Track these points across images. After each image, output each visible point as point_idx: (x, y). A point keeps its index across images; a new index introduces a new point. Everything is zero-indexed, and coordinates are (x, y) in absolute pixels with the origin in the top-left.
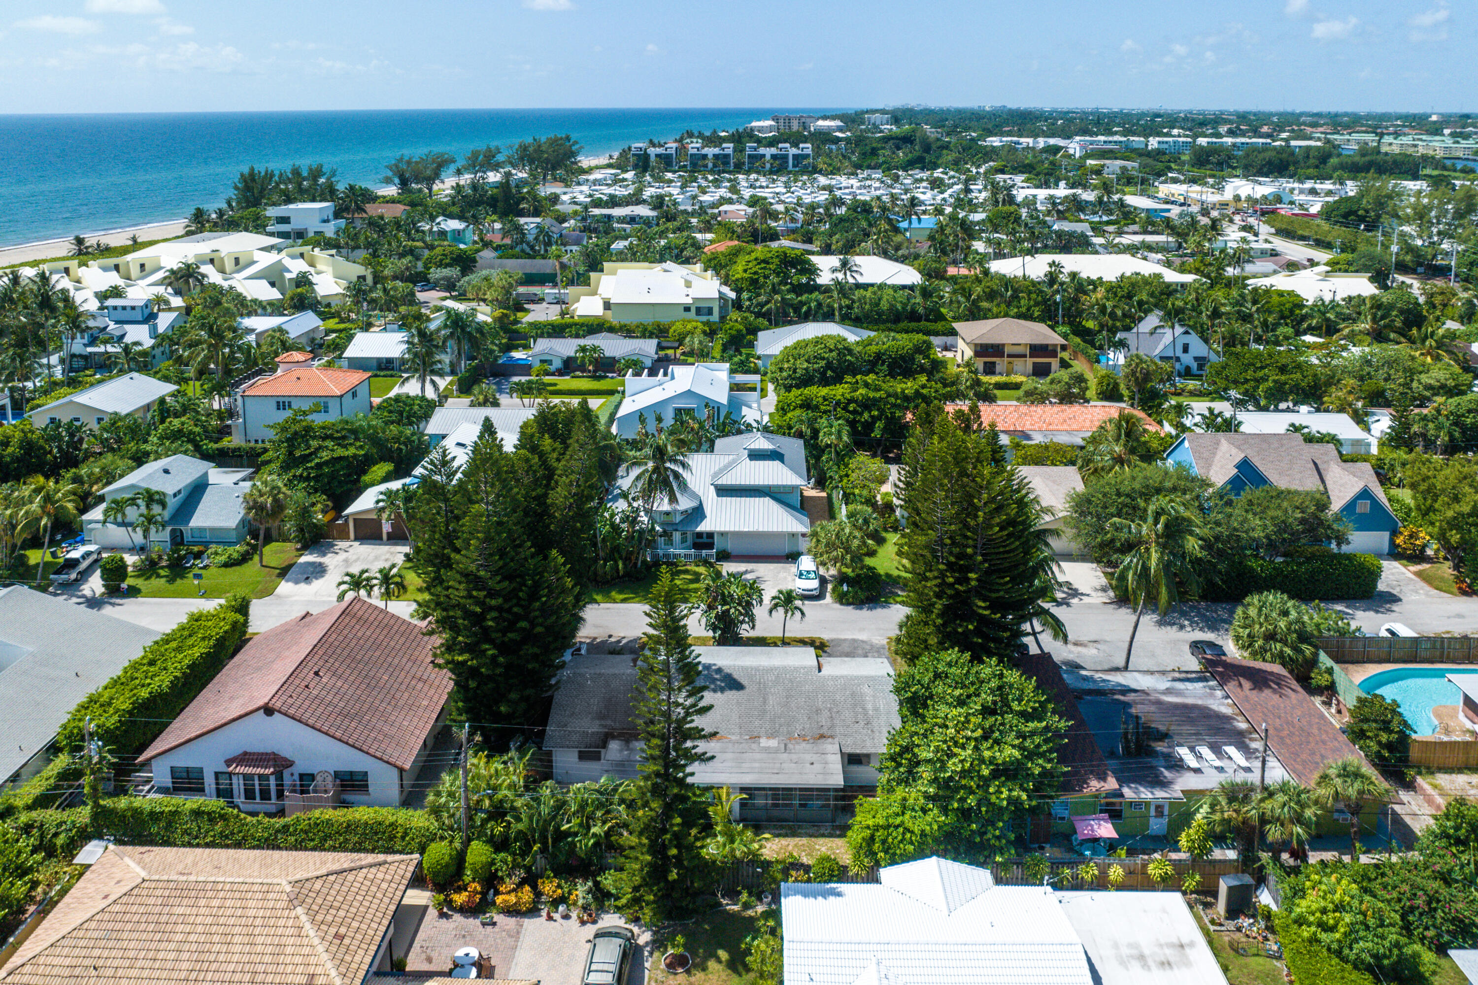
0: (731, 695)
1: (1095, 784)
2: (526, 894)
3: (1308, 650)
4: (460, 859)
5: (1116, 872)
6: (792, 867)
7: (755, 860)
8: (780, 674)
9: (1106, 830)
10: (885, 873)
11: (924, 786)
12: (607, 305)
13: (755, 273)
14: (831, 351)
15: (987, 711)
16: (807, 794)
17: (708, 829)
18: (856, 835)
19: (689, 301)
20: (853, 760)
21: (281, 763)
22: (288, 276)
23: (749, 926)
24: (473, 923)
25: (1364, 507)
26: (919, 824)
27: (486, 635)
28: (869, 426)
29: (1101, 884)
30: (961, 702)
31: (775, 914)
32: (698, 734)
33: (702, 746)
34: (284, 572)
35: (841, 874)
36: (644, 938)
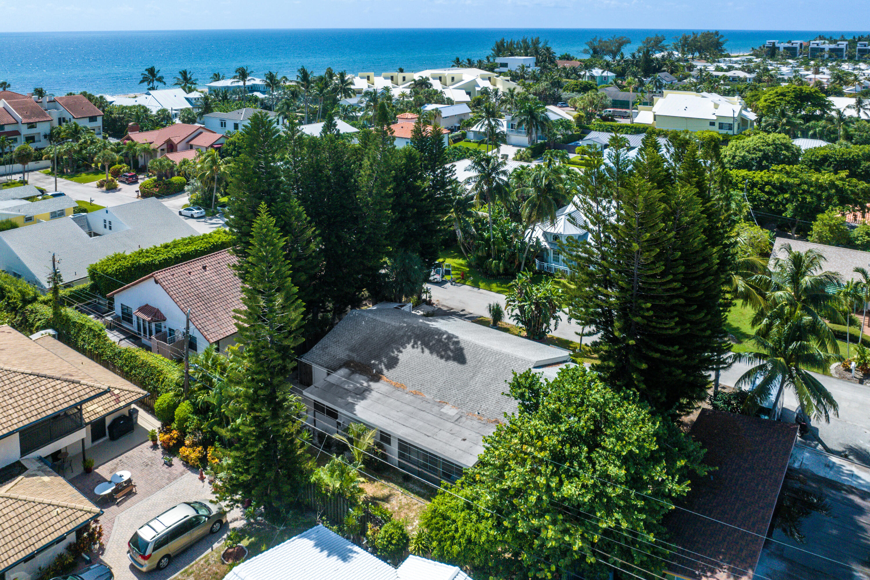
12: (655, 117)
13: (773, 102)
14: (769, 145)
19: (714, 117)
21: (157, 317)
22: (477, 89)
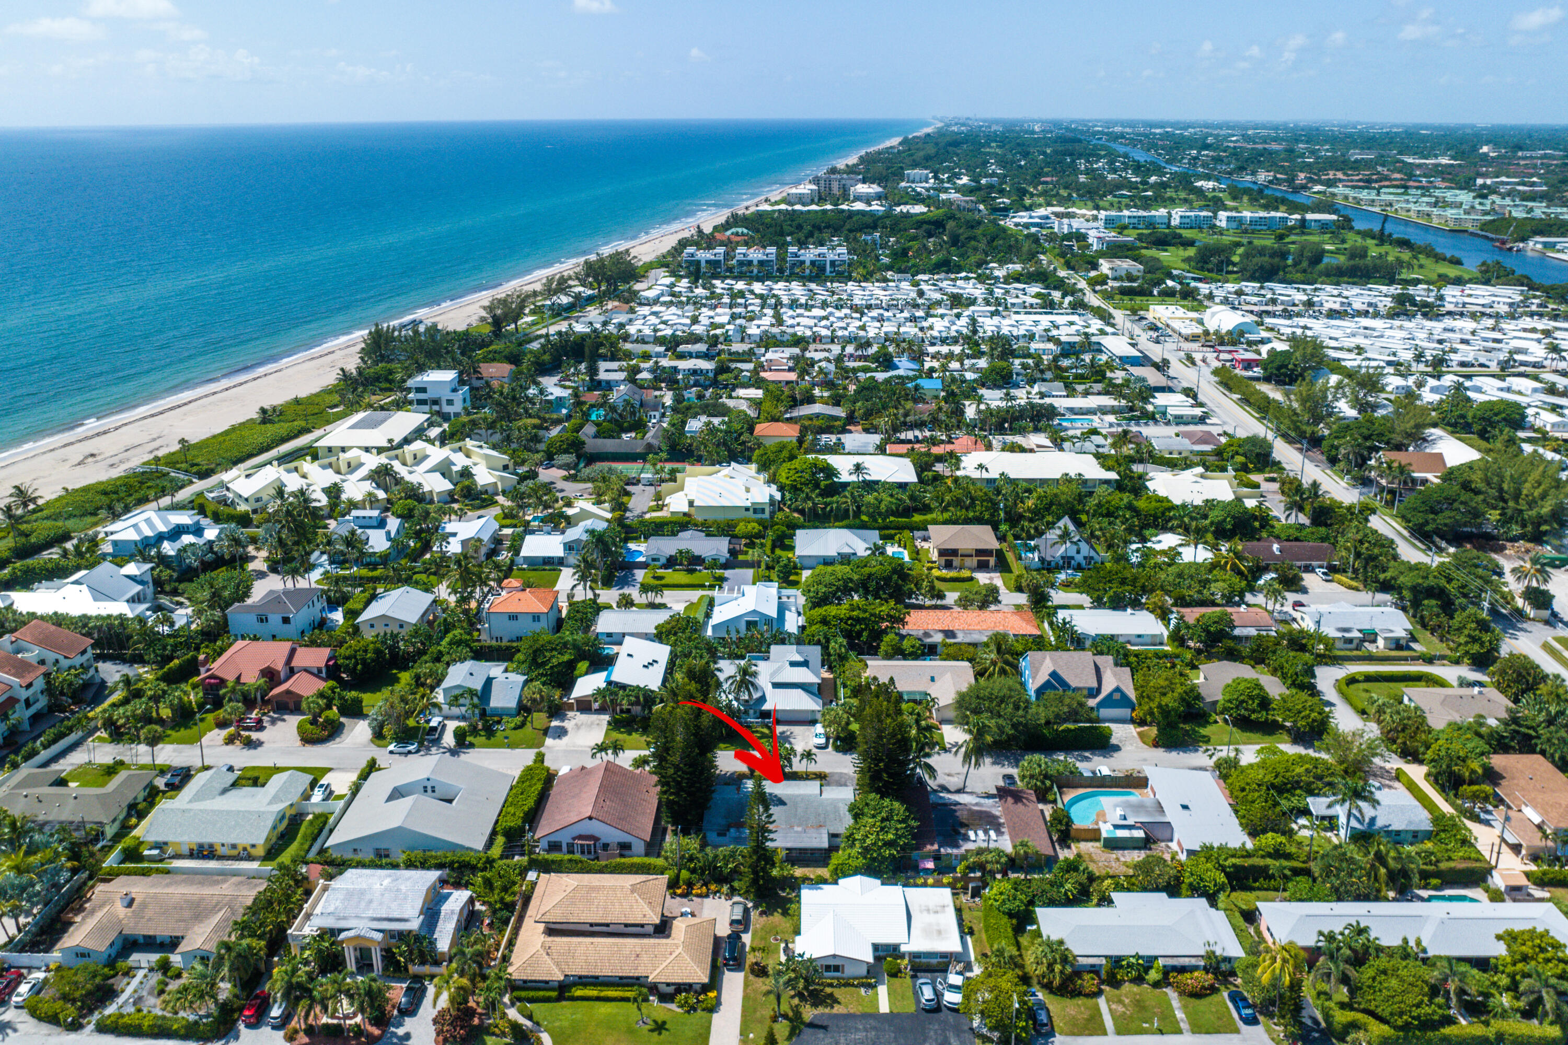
0: (781, 808)
1: (929, 847)
2: (704, 889)
3: (1048, 783)
4: (678, 876)
5: (930, 881)
6: (805, 879)
7: (792, 877)
8: (803, 798)
9: (930, 865)
10: (841, 881)
11: (857, 849)
12: (691, 503)
13: (795, 480)
15: (883, 820)
16: (813, 851)
17: (773, 865)
18: (831, 867)
19: (748, 504)
20: (833, 836)
21: (595, 839)
22: (455, 469)
23: (790, 901)
24: (685, 900)
25: (1117, 696)
26: (855, 863)
27: (682, 789)
28: (859, 634)
29: (925, 885)
30: (874, 816)
31: (799, 896)
32: (770, 831)
33: (771, 836)
34: (546, 732)
35: (825, 882)
36: (750, 905)
